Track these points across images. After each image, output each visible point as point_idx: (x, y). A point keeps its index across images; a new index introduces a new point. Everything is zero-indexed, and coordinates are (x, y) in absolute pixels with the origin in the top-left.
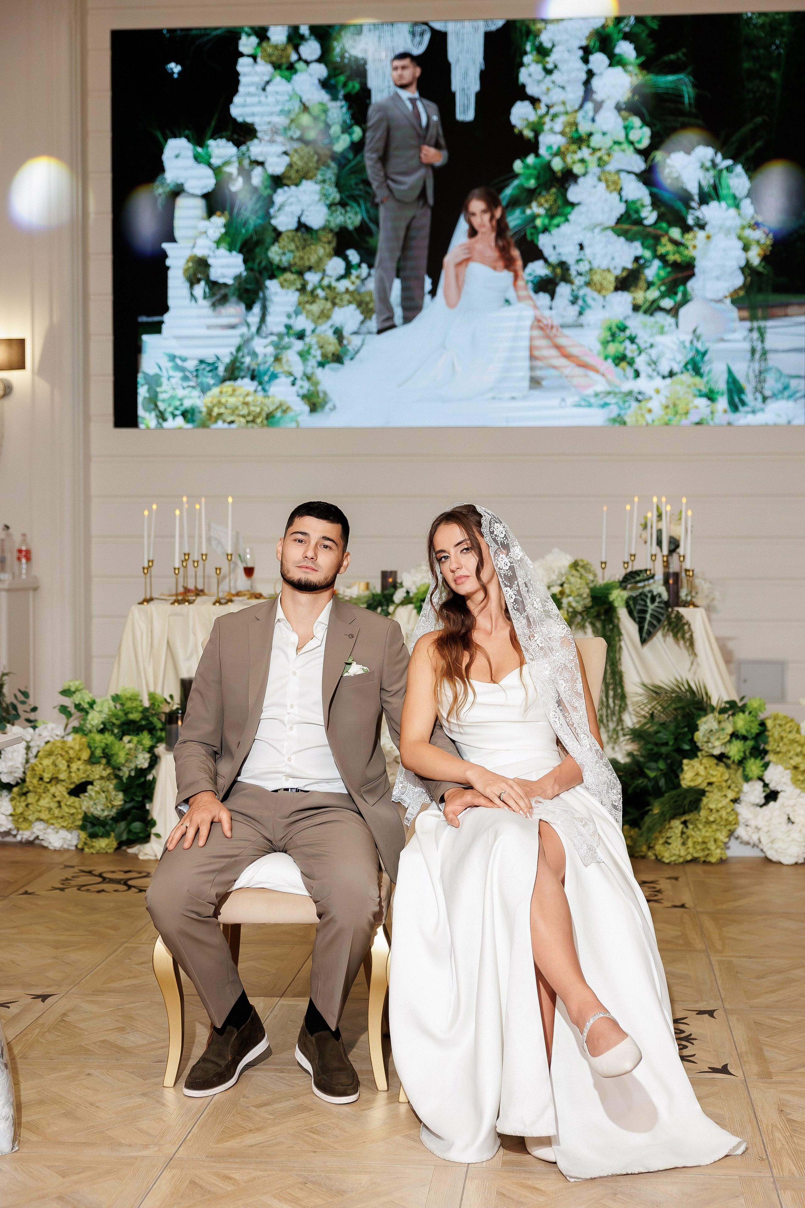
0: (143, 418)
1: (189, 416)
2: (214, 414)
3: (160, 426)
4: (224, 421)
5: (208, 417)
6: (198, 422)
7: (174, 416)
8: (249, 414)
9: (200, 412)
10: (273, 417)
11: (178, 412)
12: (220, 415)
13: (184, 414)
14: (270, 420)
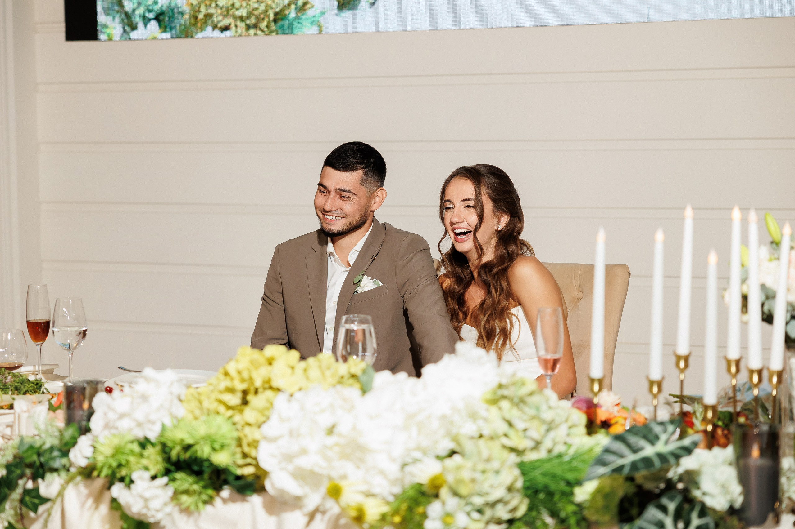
0: (106, 26)
1: (166, 20)
2: (201, 16)
3: (126, 36)
4: (215, 27)
5: (193, 22)
6: (179, 28)
7: (146, 21)
8: (250, 15)
9: (182, 14)
10: (285, 17)
11: (151, 15)
12: (209, 17)
13: (158, 18)
14: (280, 23)
